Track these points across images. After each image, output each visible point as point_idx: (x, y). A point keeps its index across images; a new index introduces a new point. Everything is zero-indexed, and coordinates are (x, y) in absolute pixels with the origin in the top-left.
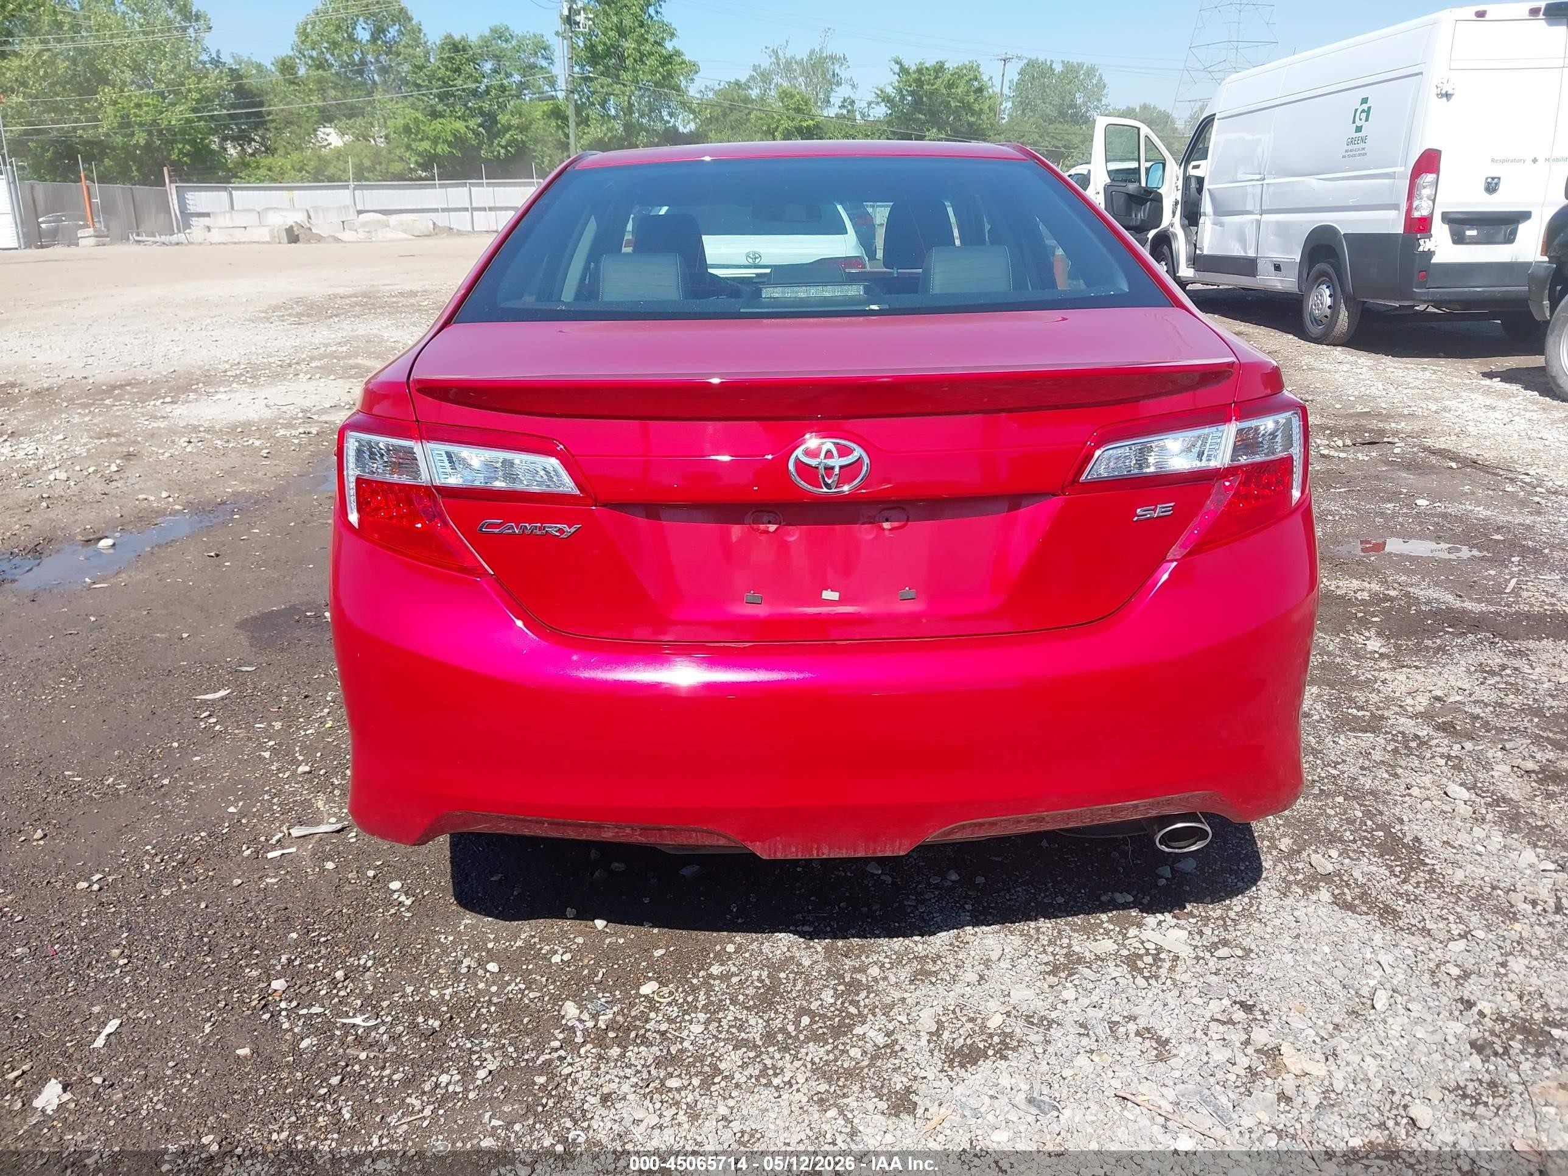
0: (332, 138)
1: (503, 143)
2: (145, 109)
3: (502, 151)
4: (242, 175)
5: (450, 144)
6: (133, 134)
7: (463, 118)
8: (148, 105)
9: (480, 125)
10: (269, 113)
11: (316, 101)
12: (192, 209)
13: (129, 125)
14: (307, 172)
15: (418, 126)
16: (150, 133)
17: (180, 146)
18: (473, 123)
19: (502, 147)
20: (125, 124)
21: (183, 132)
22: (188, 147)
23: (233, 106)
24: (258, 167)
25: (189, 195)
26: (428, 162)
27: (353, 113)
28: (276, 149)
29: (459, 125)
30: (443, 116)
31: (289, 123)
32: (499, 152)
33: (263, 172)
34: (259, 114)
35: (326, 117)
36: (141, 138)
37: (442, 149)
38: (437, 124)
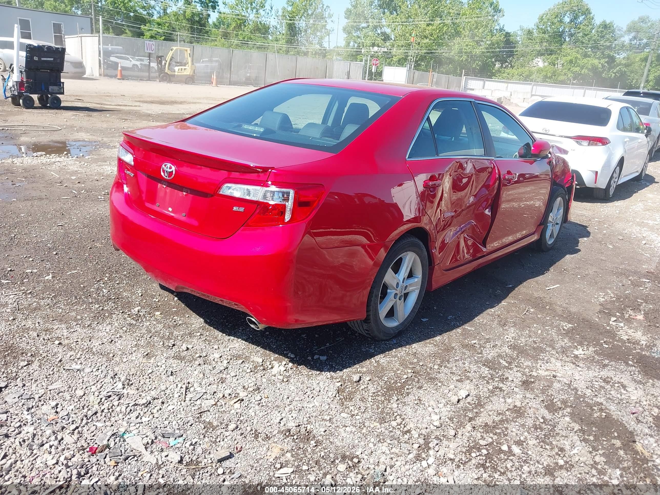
0: (540, 63)
1: (615, 71)
2: (469, 47)
3: (613, 75)
4: (497, 75)
5: (589, 70)
6: (462, 56)
7: (599, 59)
8: (470, 45)
9: (606, 62)
10: (517, 51)
11: (538, 47)
12: (469, 87)
13: (462, 53)
14: (523, 76)
15: (576, 61)
16: (468, 56)
17: (477, 62)
18: (603, 61)
19: (614, 73)
20: (460, 52)
21: (480, 56)
22: (480, 63)
23: (503, 48)
24: (504, 73)
25: (470, 81)
26: (576, 76)
27: (551, 53)
28: (514, 66)
29: (596, 62)
30: (590, 57)
31: (523, 56)
32: (611, 75)
33: (505, 75)
34: (512, 52)
35: (540, 54)
36: (464, 57)
37: (584, 71)
38: (585, 61)
